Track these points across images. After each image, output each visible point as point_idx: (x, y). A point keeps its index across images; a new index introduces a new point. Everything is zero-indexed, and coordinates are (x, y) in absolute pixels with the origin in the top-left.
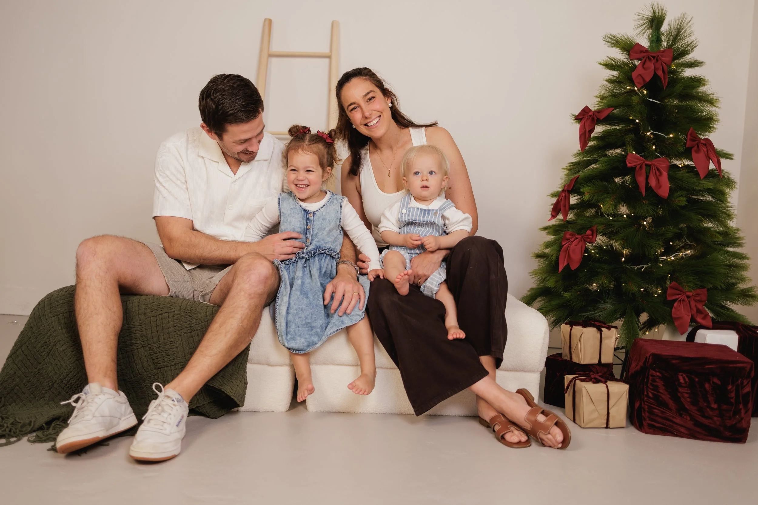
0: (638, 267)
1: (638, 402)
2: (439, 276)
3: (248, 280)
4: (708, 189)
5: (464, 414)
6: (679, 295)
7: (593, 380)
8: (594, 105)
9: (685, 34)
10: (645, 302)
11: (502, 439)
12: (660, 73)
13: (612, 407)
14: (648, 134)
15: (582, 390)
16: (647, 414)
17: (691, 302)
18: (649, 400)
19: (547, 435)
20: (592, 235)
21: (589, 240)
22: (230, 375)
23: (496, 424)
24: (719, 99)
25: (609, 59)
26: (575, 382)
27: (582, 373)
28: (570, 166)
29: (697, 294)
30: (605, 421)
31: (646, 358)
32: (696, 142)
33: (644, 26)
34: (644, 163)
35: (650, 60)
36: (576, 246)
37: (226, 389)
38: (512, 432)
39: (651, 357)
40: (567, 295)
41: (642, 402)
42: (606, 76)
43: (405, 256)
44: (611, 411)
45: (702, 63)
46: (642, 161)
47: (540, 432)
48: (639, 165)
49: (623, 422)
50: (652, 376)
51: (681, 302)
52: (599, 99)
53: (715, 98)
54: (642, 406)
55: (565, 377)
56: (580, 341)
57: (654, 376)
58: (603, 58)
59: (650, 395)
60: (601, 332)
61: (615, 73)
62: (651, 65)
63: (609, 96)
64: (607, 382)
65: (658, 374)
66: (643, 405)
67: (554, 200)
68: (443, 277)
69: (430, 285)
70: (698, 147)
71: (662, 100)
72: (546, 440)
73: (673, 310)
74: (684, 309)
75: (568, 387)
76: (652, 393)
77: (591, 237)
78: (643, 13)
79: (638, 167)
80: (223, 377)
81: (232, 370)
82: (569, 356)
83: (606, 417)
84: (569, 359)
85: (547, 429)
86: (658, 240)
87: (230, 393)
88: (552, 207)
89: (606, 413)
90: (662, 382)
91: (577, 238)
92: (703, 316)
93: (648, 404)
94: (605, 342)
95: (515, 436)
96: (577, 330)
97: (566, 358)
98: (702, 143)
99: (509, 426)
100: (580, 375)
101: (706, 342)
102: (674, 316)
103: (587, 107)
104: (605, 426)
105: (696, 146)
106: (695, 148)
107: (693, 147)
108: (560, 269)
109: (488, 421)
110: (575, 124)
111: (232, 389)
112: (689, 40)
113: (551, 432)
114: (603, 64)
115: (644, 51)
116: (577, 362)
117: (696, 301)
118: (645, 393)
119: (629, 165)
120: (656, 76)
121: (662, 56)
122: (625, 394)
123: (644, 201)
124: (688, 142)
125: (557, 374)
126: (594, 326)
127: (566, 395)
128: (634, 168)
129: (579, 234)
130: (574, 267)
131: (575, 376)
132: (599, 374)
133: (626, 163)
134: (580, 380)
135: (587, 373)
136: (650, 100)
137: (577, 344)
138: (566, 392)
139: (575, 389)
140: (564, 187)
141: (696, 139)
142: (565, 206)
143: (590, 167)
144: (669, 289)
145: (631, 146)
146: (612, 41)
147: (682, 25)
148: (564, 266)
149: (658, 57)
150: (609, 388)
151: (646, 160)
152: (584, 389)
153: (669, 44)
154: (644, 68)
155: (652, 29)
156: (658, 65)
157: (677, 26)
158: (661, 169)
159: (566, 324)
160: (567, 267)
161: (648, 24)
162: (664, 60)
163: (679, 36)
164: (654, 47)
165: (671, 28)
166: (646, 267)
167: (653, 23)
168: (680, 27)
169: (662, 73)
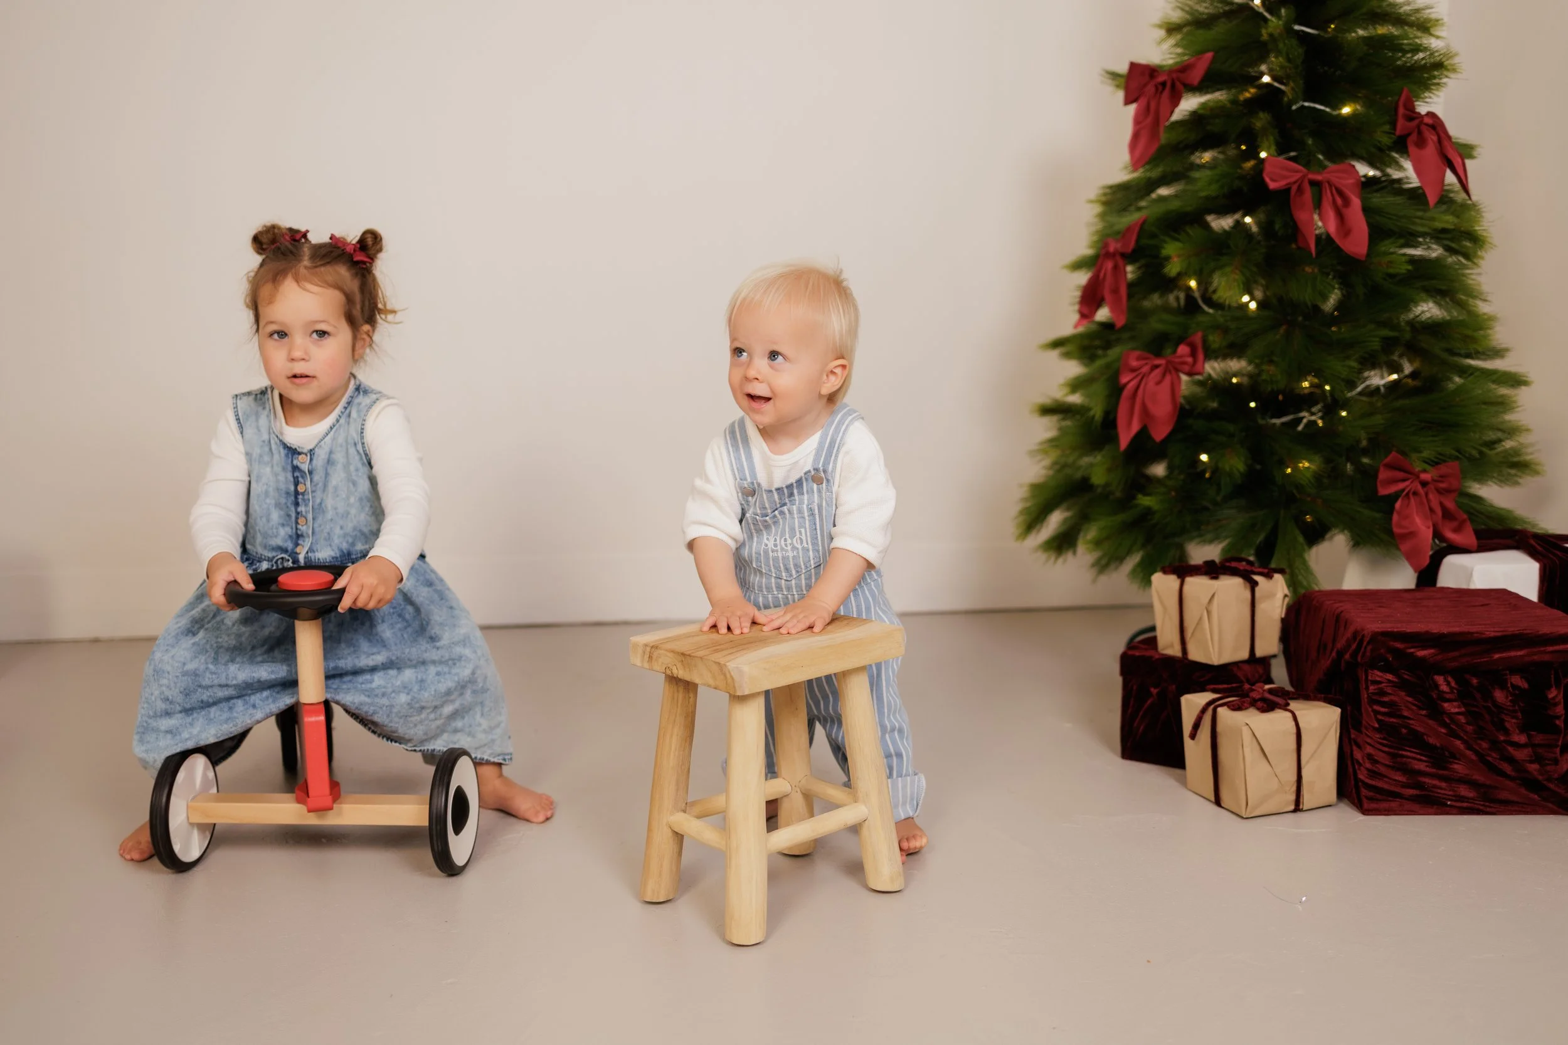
0: (1284, 419)
4: (1444, 231)
6: (1404, 480)
7: (1260, 704)
10: (1320, 501)
13: (1308, 762)
15: (1238, 731)
17: (1431, 496)
20: (1193, 356)
21: (1186, 369)
24: (1442, 19)
26: (1214, 711)
27: (1221, 686)
28: (1106, 194)
29: (1441, 476)
30: (1293, 797)
32: (1416, 122)
34: (1306, 181)
36: (1158, 383)
40: (1145, 501)
44: (1304, 773)
46: (1301, 174)
48: (1295, 182)
49: (1330, 794)
51: (1410, 496)
52: (1162, 33)
53: (1433, 16)
55: (1182, 699)
56: (1209, 612)
60: (1253, 585)
63: (1189, 23)
64: (1288, 704)
67: (1083, 278)
70: (1420, 133)
71: (1322, 26)
73: (1395, 517)
74: (1417, 513)
75: (1196, 726)
77: (1190, 360)
79: (1294, 188)
82: (1177, 647)
83: (1294, 788)
84: (1179, 655)
86: (1348, 358)
88: (1079, 294)
89: (1294, 778)
91: (1157, 367)
92: (1455, 524)
94: (1261, 607)
96: (1197, 585)
97: (1169, 651)
98: (1427, 125)
100: (1221, 694)
101: (1473, 586)
102: (1396, 530)
104: (1292, 807)
105: (1416, 130)
106: (1414, 137)
107: (1409, 135)
108: (1124, 441)
116: (1203, 661)
117: (1439, 492)
119: (1272, 185)
122: (1335, 725)
123: (1307, 267)
124: (1401, 123)
125: (1152, 690)
126: (1234, 572)
127: (1188, 743)
128: (1285, 192)
129: (1158, 354)
130: (1159, 433)
131: (1207, 697)
132: (1258, 685)
133: (1263, 180)
134: (1229, 707)
135: (1234, 685)
136: (1297, 27)
137: (1201, 619)
138: (1193, 736)
139: (1219, 728)
140: (1105, 245)
141: (1415, 115)
142: (1115, 291)
143: (1154, 196)
144: (1382, 469)
145: (1271, 138)
148: (1133, 434)
150: (1298, 720)
151: (1309, 170)
152: (1244, 729)
158: (1346, 191)
159: (1163, 573)
160: (1142, 435)
166: (1309, 421)
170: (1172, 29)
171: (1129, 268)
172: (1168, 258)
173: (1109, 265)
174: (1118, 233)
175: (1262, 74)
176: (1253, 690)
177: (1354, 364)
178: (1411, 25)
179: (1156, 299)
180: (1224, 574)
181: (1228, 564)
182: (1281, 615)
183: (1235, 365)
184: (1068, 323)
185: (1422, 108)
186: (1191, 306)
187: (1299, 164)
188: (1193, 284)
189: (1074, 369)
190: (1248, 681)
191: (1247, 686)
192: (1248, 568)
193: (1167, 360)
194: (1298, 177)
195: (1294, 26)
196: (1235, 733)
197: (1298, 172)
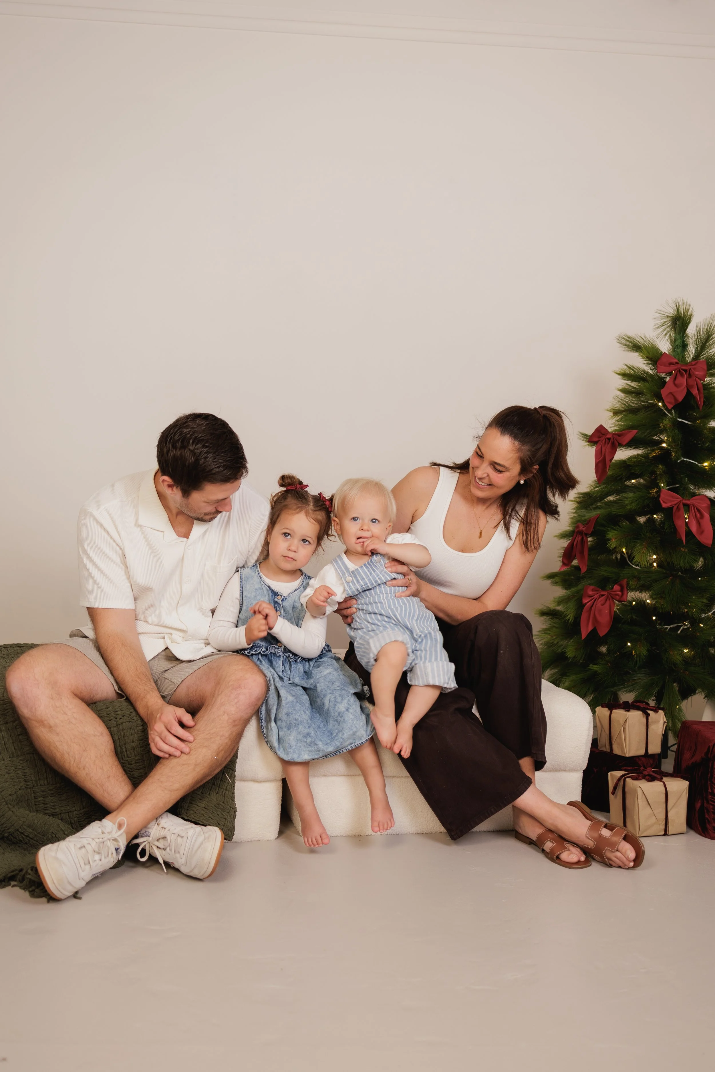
0: (671, 626)
1: (700, 801)
5: (494, 829)
7: (647, 777)
8: (611, 425)
10: (687, 673)
11: (556, 859)
12: (695, 392)
13: (671, 809)
14: (678, 462)
16: (712, 816)
19: (614, 852)
20: (622, 590)
21: (618, 597)
23: (547, 841)
25: (627, 368)
26: (625, 780)
27: (629, 768)
28: (579, 497)
30: (663, 827)
31: (709, 746)
33: (666, 326)
34: (682, 503)
35: (682, 375)
36: (603, 605)
39: (714, 747)
40: (595, 668)
41: (705, 802)
42: (619, 385)
44: (669, 814)
47: (606, 850)
48: (676, 504)
49: (684, 827)
52: (611, 414)
54: (705, 806)
55: (609, 774)
56: (624, 729)
58: (621, 367)
60: (648, 715)
61: (634, 384)
62: (682, 381)
63: (625, 411)
64: (662, 779)
66: (705, 804)
67: (565, 543)
71: (693, 420)
72: (614, 859)
75: (615, 788)
77: (620, 593)
78: (665, 310)
79: (675, 508)
82: (608, 747)
83: (664, 822)
84: (608, 750)
85: (613, 845)
86: (703, 597)
88: (563, 551)
89: (664, 817)
91: (603, 595)
93: (713, 803)
94: (651, 728)
95: (572, 855)
96: (618, 714)
97: (604, 749)
99: (563, 844)
100: (629, 772)
103: (601, 426)
104: (663, 833)
108: (584, 635)
109: (534, 839)
110: (587, 447)
113: (620, 848)
114: (619, 372)
115: (674, 363)
116: (621, 755)
118: (710, 790)
119: (664, 505)
120: (689, 394)
121: (694, 369)
122: (685, 791)
123: (682, 549)
125: (594, 769)
126: (638, 708)
127: (611, 797)
128: (671, 509)
129: (603, 589)
130: (602, 632)
131: (622, 773)
132: (648, 768)
133: (659, 501)
134: (631, 778)
135: (636, 768)
136: (680, 420)
137: (620, 732)
138: (613, 793)
139: (626, 790)
140: (577, 527)
142: (582, 552)
143: (606, 500)
145: (664, 480)
146: (628, 343)
147: (712, 329)
148: (589, 631)
149: (691, 372)
150: (667, 787)
151: (683, 498)
152: (639, 790)
153: (698, 350)
154: (675, 385)
155: (675, 330)
156: (691, 382)
157: (707, 330)
158: (702, 510)
159: (602, 707)
160: (594, 632)
161: (670, 323)
162: (698, 374)
163: (709, 341)
164: (679, 353)
165: (699, 331)
166: (683, 628)
167: (676, 324)
168: (709, 331)
169: (697, 391)
170: (616, 413)
171: (589, 539)
172: (610, 539)
173: (579, 538)
174: (585, 520)
175: (663, 441)
176: (644, 770)
177: (705, 601)
179: (603, 557)
180: (633, 709)
181: (635, 704)
182: (663, 732)
183: (644, 596)
184: (556, 566)
186: (623, 563)
187: (678, 494)
188: (624, 550)
189: (559, 592)
190: (644, 767)
191: (642, 768)
192: (646, 706)
193: (608, 593)
194: (678, 501)
195: (678, 419)
196: (636, 791)
197: (677, 499)
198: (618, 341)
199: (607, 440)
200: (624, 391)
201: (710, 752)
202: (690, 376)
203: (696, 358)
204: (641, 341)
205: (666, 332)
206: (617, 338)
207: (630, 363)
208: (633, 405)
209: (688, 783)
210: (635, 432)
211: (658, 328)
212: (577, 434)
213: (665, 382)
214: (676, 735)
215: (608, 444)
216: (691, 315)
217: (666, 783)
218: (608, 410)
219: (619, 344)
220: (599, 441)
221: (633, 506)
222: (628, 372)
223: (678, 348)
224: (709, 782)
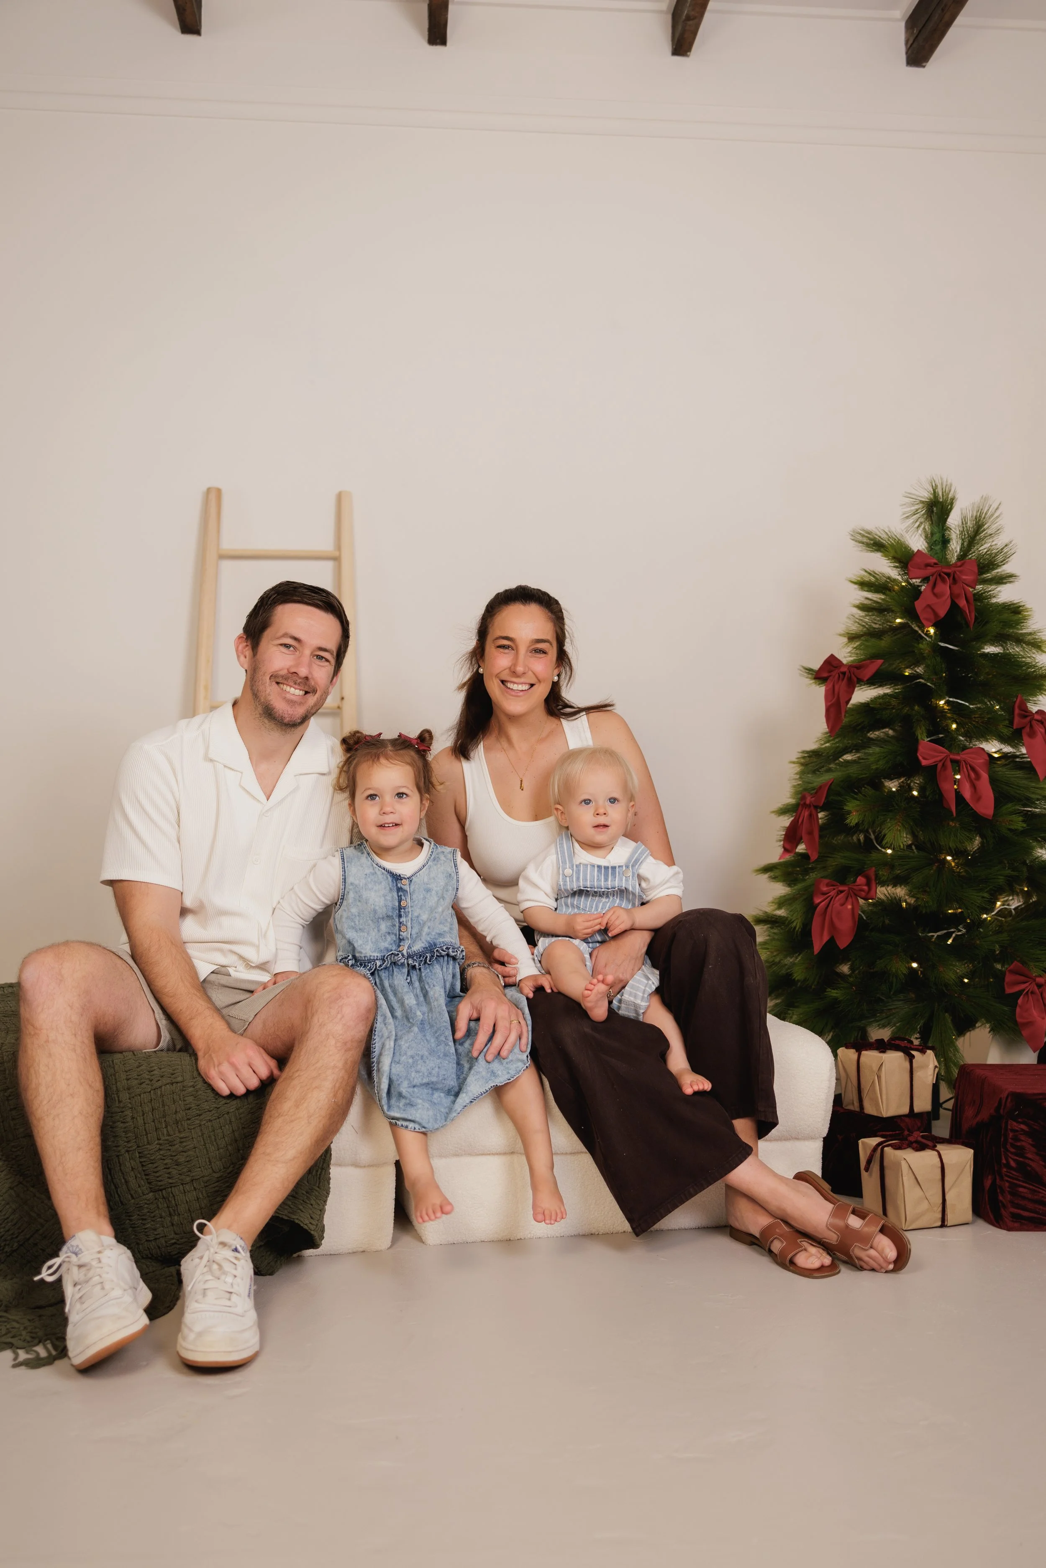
0: (939, 933)
1: (990, 1177)
2: (646, 982)
3: (339, 1016)
5: (700, 1225)
6: (1025, 982)
7: (915, 1145)
8: (846, 654)
9: (989, 531)
10: (964, 997)
11: (789, 1264)
12: (962, 603)
13: (950, 1189)
14: (942, 702)
15: (899, 1165)
16: (1009, 1197)
18: (1011, 1173)
19: (867, 1250)
20: (868, 884)
21: (863, 894)
22: (307, 1192)
23: (776, 1238)
25: (866, 574)
26: (882, 1150)
27: (888, 1133)
28: (804, 758)
30: (940, 1216)
31: (1001, 1098)
32: (1028, 719)
33: (918, 515)
34: (949, 759)
35: (944, 581)
36: (842, 905)
37: (302, 1220)
38: (805, 1250)
39: (1009, 1100)
40: (834, 993)
41: (997, 1177)
42: (855, 599)
43: (581, 948)
44: (947, 1197)
45: (1011, 576)
46: (946, 755)
47: (855, 1246)
48: (941, 761)
49: (969, 1215)
50: (1012, 1130)
51: (1030, 994)
52: (845, 640)
54: (998, 1183)
55: (860, 1142)
56: (879, 1077)
57: (1017, 1131)
58: (856, 572)
59: (1013, 1164)
60: (911, 1058)
61: (877, 597)
62: (945, 588)
63: (865, 634)
64: (936, 1146)
65: (1023, 1127)
66: (998, 1182)
67: (786, 821)
68: (653, 983)
69: (632, 999)
70: (1031, 727)
71: (963, 644)
72: (866, 1259)
73: (1018, 1010)
74: (1034, 1007)
75: (869, 1161)
76: (1014, 1160)
77: (866, 888)
78: (917, 493)
79: (940, 766)
80: (295, 1197)
81: (308, 1182)
82: (856, 1104)
83: (940, 1209)
84: (857, 1109)
85: (866, 1240)
86: (981, 890)
87: (310, 1225)
88: (784, 833)
89: (941, 1201)
90: (1030, 1141)
91: (842, 892)
93: (1009, 1179)
94: (917, 1075)
95: (811, 1256)
96: (870, 1057)
97: (851, 1108)
98: (1037, 720)
99: (799, 1241)
100: (888, 1138)
102: (1019, 1020)
103: (832, 656)
104: (939, 1224)
105: (1029, 726)
106: (1027, 729)
107: (1023, 728)
108: (817, 948)
109: (757, 1235)
110: (814, 685)
111: (312, 1218)
112: (999, 542)
113: (875, 1244)
114: (855, 581)
115: (932, 564)
116: (876, 1114)
118: (1004, 1161)
119: (924, 763)
120: (954, 606)
121: (961, 572)
122: (969, 1163)
123: (951, 823)
124: (1017, 720)
125: (839, 1136)
126: (897, 1048)
127: (864, 1175)
128: (934, 767)
129: (843, 883)
130: (843, 942)
131: (878, 1140)
132: (914, 1133)
133: (918, 758)
134: (892, 1147)
135: (897, 1132)
136: (942, 644)
137: (873, 1082)
138: (867, 1169)
139: (885, 1163)
140: (803, 798)
141: (1027, 714)
142: (811, 832)
143: (841, 760)
144: (1007, 973)
145: (923, 728)
146: (865, 540)
147: (983, 516)
148: (824, 942)
149: (955, 575)
150: (943, 1157)
151: (951, 752)
152: (903, 1163)
153: (964, 547)
154: (935, 595)
155: (932, 520)
156: (957, 589)
157: (976, 518)
158: (978, 769)
159: (847, 1048)
160: (832, 941)
161: (924, 511)
162: (964, 579)
163: (980, 534)
164: (938, 552)
165: (965, 520)
166: (957, 935)
167: (933, 511)
168: (979, 520)
169: (965, 602)
170: (852, 638)
171: (820, 815)
172: (849, 813)
173: (806, 814)
174: (813, 789)
176: (909, 1135)
177: (986, 895)
178: (1029, 643)
179: (840, 839)
180: (891, 1049)
181: (893, 1042)
182: (933, 1081)
183: (900, 891)
184: (775, 853)
185: (1034, 709)
186: (868, 846)
187: (943, 747)
189: (780, 889)
190: (909, 1130)
191: (906, 1133)
192: (909, 1045)
193: (849, 888)
194: (943, 756)
195: (940, 643)
196: (897, 1166)
197: (942, 753)
198: (853, 538)
199: (840, 675)
200: (862, 607)
201: (1002, 1107)
202: (955, 581)
203: (963, 556)
204: (884, 536)
205: (918, 523)
206: (851, 533)
207: (870, 568)
208: (874, 626)
209: (971, 1152)
210: (880, 661)
211: (907, 517)
212: (799, 669)
213: (920, 592)
214: (953, 1085)
215: (843, 680)
216: (953, 499)
217: (941, 1152)
218: (840, 635)
219: (853, 542)
220: (830, 676)
221: (881, 764)
222: (867, 579)
223: (936, 545)
224: (1002, 1150)
